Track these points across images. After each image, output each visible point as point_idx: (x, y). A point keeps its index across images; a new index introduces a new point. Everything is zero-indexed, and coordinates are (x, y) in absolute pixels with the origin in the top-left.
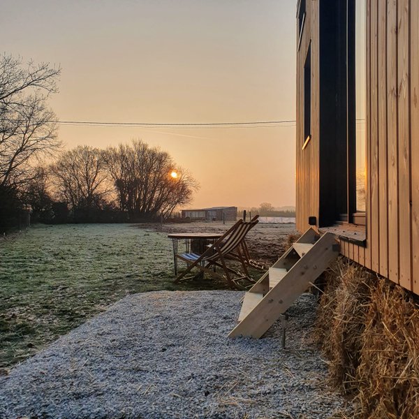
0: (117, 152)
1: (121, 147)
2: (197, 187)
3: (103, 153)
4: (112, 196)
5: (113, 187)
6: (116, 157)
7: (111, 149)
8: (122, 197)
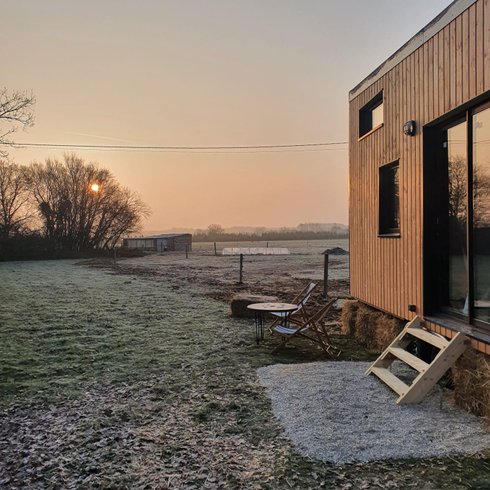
0: (44, 168)
1: (49, 163)
2: (147, 214)
3: (24, 169)
4: (37, 224)
5: (36, 212)
6: (42, 175)
7: (35, 165)
8: (49, 224)
